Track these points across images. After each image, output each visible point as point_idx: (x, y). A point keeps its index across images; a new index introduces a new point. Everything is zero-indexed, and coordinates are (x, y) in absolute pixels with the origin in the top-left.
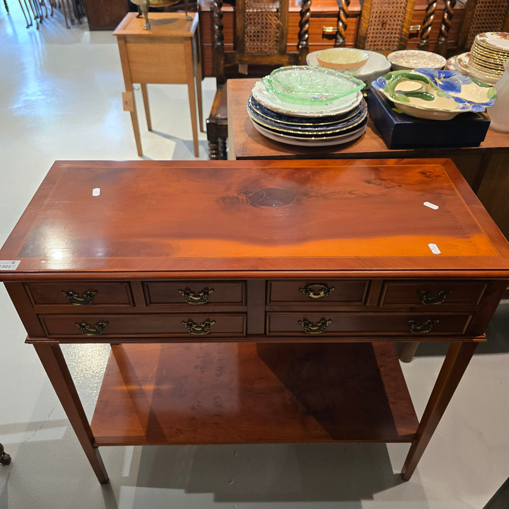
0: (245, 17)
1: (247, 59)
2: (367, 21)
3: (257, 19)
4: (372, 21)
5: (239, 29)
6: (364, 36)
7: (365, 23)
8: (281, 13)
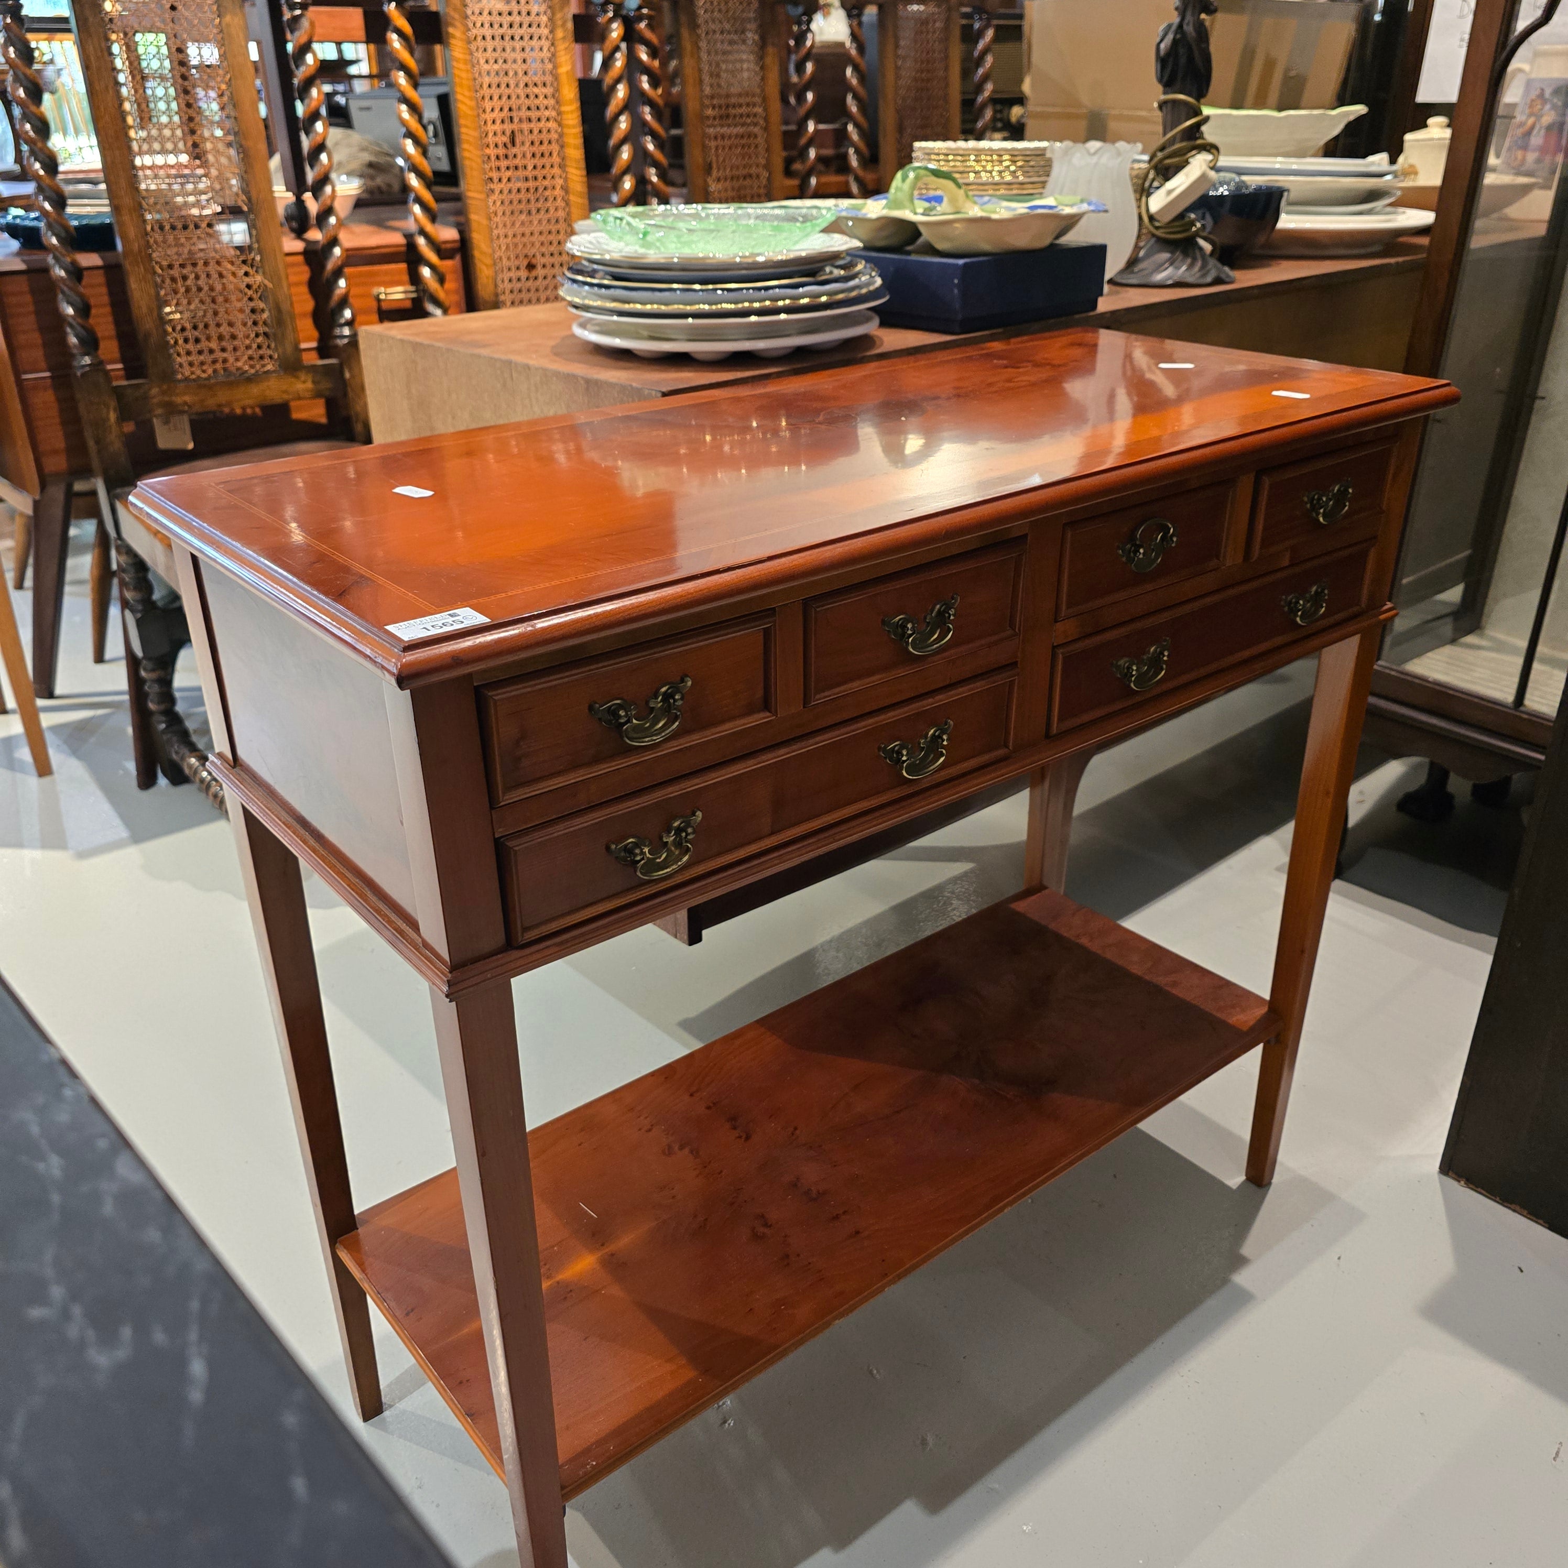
0: (155, 273)
1: (187, 398)
2: (489, 261)
3: (192, 276)
4: (501, 258)
5: (144, 310)
6: (493, 298)
7: (486, 265)
8: (260, 251)
